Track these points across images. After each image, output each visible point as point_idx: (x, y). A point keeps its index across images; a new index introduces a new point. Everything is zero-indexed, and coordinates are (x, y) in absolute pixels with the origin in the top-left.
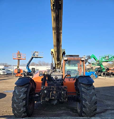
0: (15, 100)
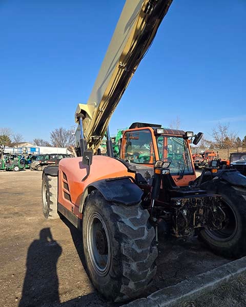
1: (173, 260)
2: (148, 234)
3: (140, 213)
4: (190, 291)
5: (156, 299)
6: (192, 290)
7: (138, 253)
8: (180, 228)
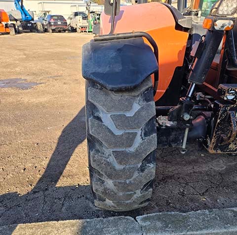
0: (108, 164)
1: (215, 171)
2: (142, 144)
3: (136, 107)
4: (201, 229)
5: (144, 224)
6: (206, 228)
7: (115, 170)
8: (220, 140)
